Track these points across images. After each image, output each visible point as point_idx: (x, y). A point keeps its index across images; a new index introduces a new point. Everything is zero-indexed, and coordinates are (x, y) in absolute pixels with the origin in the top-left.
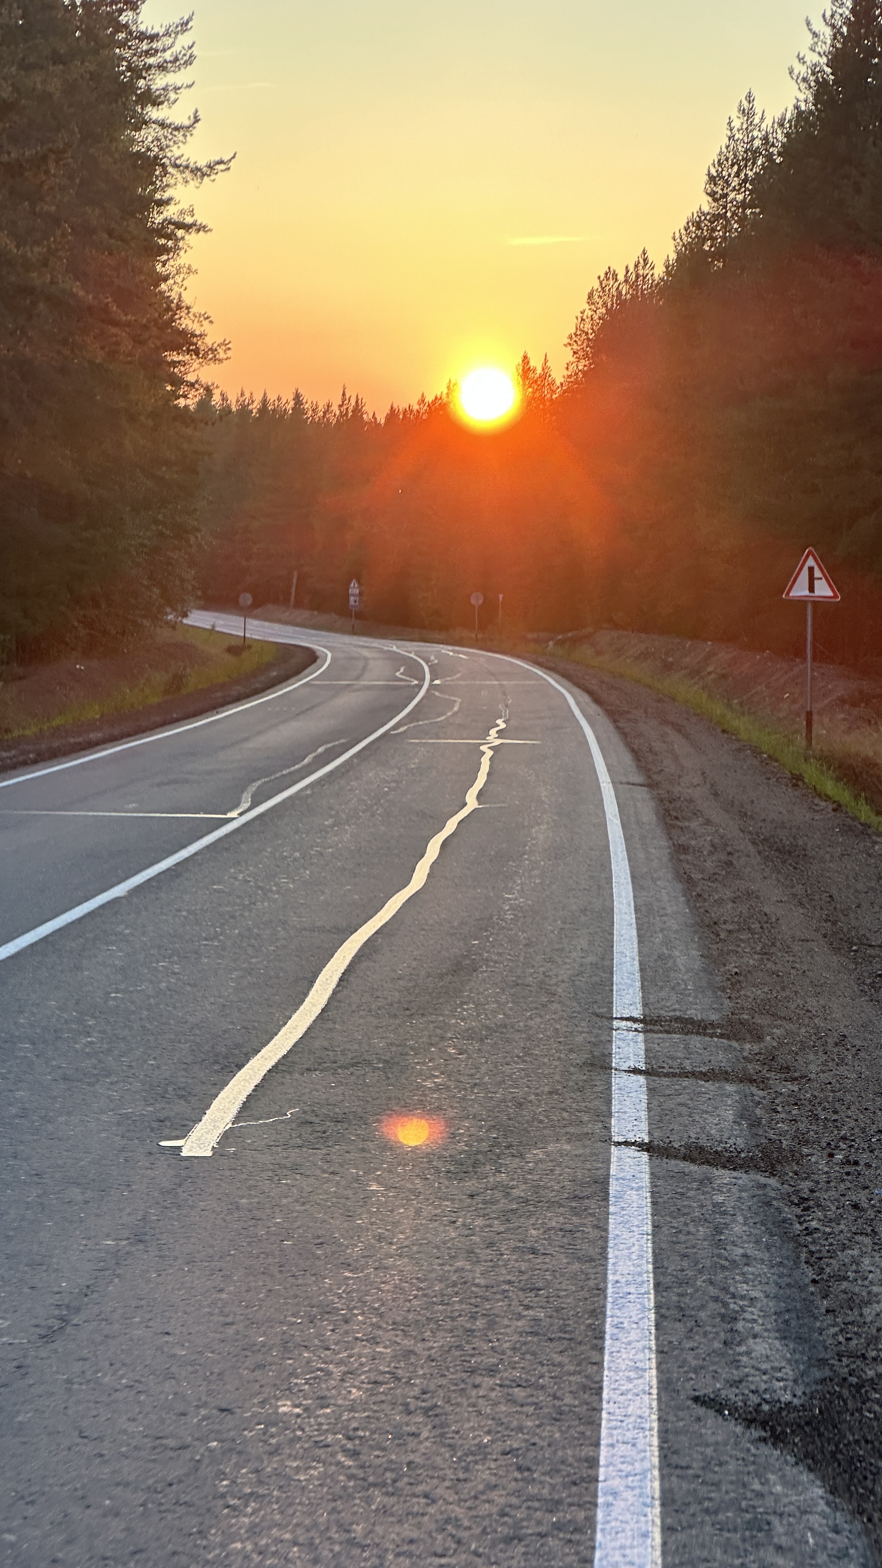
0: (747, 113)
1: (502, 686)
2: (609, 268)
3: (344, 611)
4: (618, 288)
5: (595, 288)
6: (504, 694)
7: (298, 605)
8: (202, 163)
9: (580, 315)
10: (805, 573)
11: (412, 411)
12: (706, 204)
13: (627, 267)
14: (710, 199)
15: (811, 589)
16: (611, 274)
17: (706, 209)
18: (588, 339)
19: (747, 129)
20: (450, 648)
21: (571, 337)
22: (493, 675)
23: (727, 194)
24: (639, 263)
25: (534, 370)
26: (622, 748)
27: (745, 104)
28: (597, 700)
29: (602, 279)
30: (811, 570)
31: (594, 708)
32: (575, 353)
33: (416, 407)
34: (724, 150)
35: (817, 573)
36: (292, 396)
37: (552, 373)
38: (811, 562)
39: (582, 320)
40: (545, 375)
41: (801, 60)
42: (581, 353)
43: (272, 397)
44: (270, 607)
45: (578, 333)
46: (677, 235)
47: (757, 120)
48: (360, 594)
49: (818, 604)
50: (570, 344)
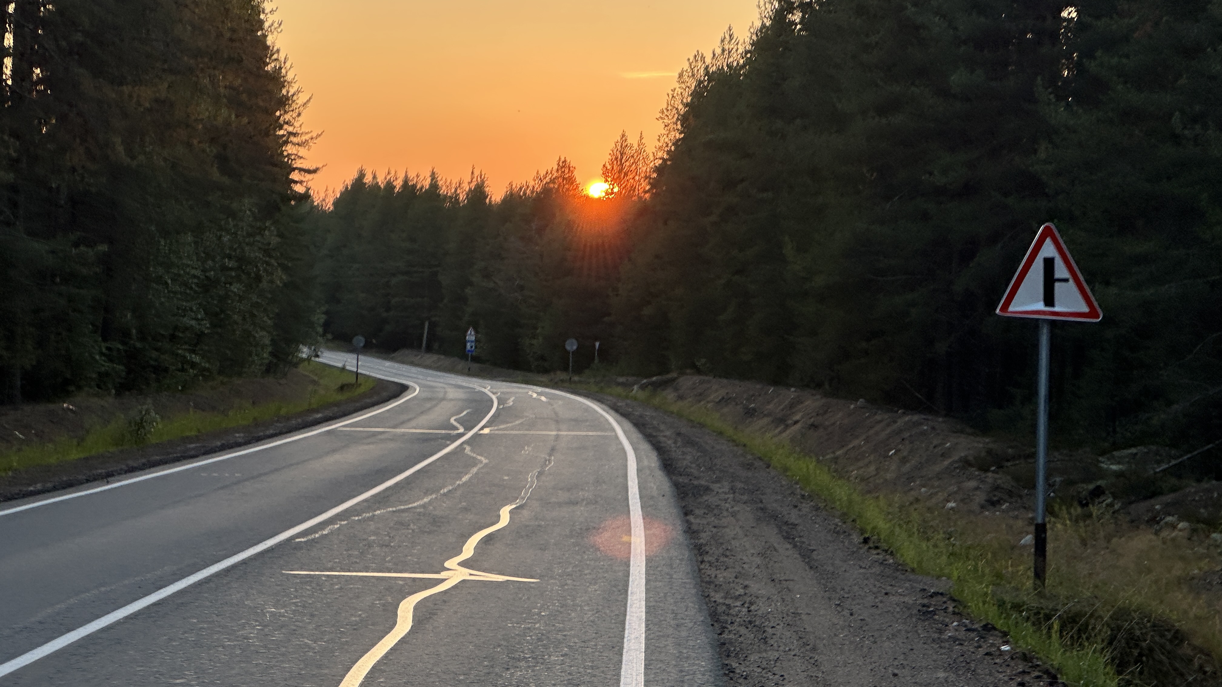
2: (698, 52)
3: (463, 355)
4: (705, 69)
5: (685, 69)
7: (429, 349)
9: (671, 93)
10: (1037, 269)
15: (1049, 300)
16: (699, 57)
18: (678, 114)
21: (662, 112)
24: (725, 38)
29: (691, 61)
30: (1049, 263)
32: (666, 126)
35: (1061, 271)
36: (429, 174)
37: (646, 147)
38: (1049, 250)
39: (673, 96)
42: (671, 126)
43: (412, 175)
44: (406, 352)
48: (476, 340)
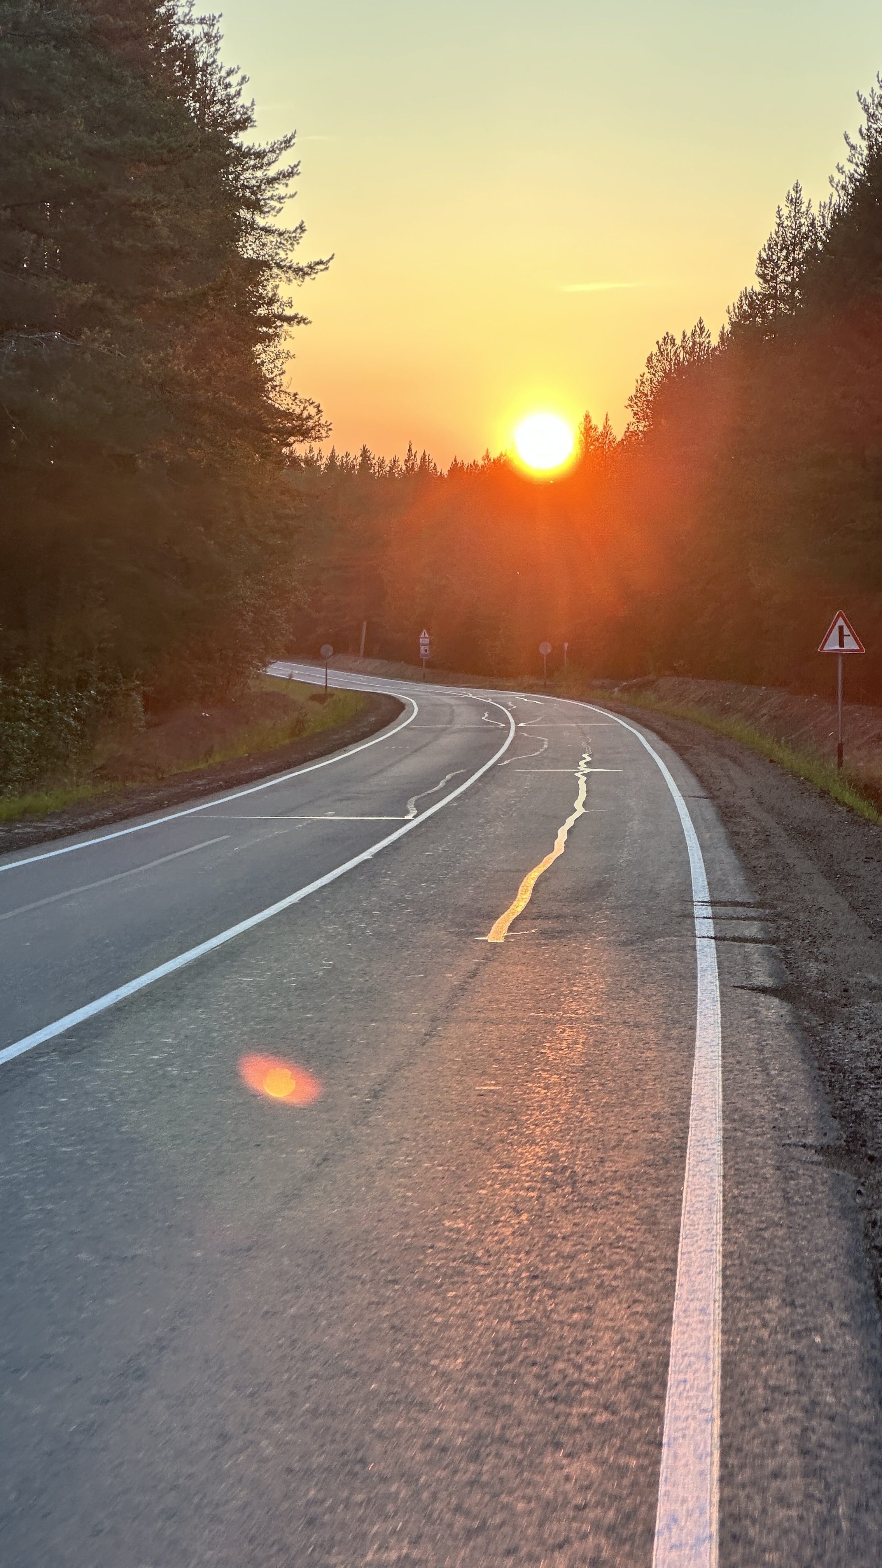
0: (795, 202)
1: (579, 727)
2: (667, 334)
3: (415, 660)
4: (675, 352)
5: (654, 353)
6: (584, 734)
7: (368, 654)
8: (303, 264)
9: (639, 378)
10: (836, 631)
11: (477, 466)
12: (756, 285)
13: (684, 333)
14: (761, 281)
15: (841, 644)
16: (669, 340)
17: (758, 289)
18: (648, 401)
19: (795, 216)
20: (523, 695)
21: (631, 399)
22: (570, 719)
23: (777, 276)
24: (695, 331)
25: (596, 429)
26: (687, 773)
27: (793, 193)
28: (664, 738)
29: (660, 343)
30: (841, 628)
31: (662, 745)
32: (635, 414)
33: (480, 462)
34: (774, 235)
35: (846, 631)
36: (360, 453)
37: (613, 431)
38: (841, 622)
39: (642, 382)
40: (606, 433)
41: (840, 170)
42: (641, 414)
43: (340, 453)
45: (639, 395)
46: (731, 308)
47: (804, 209)
48: (430, 643)
49: (848, 657)
50: (630, 406)
